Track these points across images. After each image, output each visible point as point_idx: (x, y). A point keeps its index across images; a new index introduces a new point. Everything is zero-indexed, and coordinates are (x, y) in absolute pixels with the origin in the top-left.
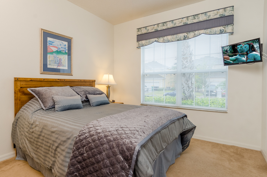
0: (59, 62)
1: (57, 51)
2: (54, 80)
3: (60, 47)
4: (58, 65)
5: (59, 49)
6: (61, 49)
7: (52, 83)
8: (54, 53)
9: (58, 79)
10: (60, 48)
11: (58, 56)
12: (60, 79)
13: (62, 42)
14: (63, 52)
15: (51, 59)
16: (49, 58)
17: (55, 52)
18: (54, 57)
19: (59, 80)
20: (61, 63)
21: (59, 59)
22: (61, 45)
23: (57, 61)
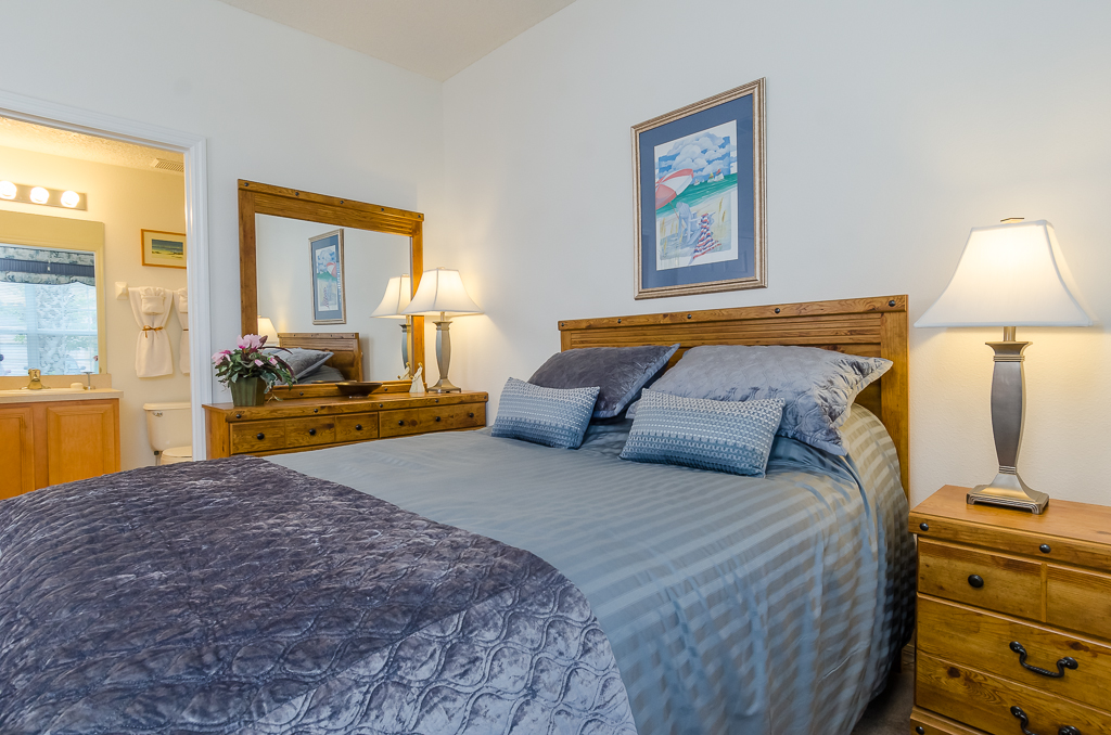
0: (699, 233)
1: (691, 186)
2: (651, 321)
3: (702, 162)
4: (696, 251)
5: (699, 173)
6: (709, 170)
7: (648, 332)
8: (678, 204)
9: (665, 315)
10: (701, 170)
11: (693, 209)
12: (672, 315)
13: (711, 131)
14: (716, 179)
15: (668, 233)
16: (662, 229)
17: (683, 195)
18: (680, 218)
19: (667, 320)
20: (708, 236)
21: (699, 219)
22: (704, 152)
23: (689, 233)
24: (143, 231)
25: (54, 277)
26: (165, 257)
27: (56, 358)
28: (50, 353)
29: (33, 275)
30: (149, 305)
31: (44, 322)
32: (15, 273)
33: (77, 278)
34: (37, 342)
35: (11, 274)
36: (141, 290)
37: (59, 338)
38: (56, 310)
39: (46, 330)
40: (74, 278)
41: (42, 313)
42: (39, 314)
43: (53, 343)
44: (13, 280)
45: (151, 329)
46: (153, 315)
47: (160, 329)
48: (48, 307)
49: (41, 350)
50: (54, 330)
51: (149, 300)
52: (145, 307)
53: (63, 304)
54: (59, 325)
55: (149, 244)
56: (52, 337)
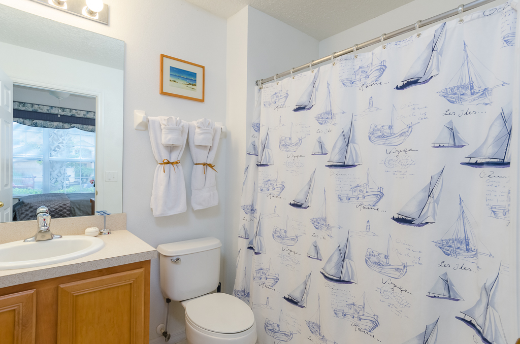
24: (163, 56)
25: (61, 124)
26: (180, 87)
27: (59, 174)
28: (56, 172)
29: (49, 123)
30: (170, 136)
31: (53, 153)
32: (37, 121)
33: (75, 125)
34: (49, 165)
35: (35, 121)
36: (161, 119)
37: (62, 163)
38: (60, 145)
39: (54, 158)
40: (73, 125)
41: (53, 147)
42: (51, 148)
43: (58, 166)
44: (36, 125)
45: (168, 163)
46: (171, 148)
47: (177, 163)
48: (56, 143)
49: (51, 170)
50: (59, 158)
51: (171, 130)
52: (166, 138)
53: (64, 142)
54: (62, 155)
55: (167, 72)
56: (57, 162)
